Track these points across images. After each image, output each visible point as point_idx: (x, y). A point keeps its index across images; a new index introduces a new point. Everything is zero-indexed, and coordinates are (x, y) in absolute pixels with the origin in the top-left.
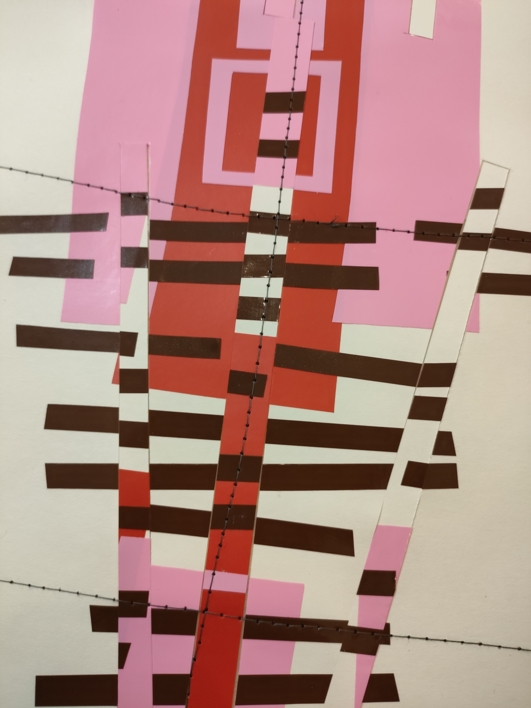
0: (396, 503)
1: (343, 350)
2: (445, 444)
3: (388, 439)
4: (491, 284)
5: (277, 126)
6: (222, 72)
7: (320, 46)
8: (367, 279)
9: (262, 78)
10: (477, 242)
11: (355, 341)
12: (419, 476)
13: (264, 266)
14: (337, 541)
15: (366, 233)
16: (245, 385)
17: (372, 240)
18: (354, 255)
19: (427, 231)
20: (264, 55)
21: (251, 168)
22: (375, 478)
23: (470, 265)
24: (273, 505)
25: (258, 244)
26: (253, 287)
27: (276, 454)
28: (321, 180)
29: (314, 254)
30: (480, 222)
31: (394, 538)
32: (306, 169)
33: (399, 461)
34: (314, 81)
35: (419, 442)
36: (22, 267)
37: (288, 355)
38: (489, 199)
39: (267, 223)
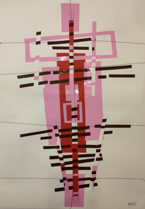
0: (95, 163)
1: (87, 144)
2: (101, 155)
3: (94, 155)
4: (106, 133)
5: (74, 113)
6: (65, 105)
7: (78, 100)
8: (89, 134)
9: (71, 106)
10: (103, 127)
11: (88, 143)
12: (98, 159)
13: (75, 134)
14: (89, 168)
15: (88, 127)
16: (75, 151)
17: (89, 128)
18: (87, 131)
19: (97, 126)
20: (70, 102)
21: (71, 120)
22: (92, 160)
23: (103, 130)
24: (80, 165)
25: (74, 131)
26: (74, 137)
27: (80, 159)
28: (81, 121)
29: (81, 132)
30: (103, 124)
31: (95, 167)
32: (79, 119)
33: (95, 158)
34: (78, 105)
35: (97, 155)
36: (42, 138)
37: (80, 146)
38: (104, 121)
39: (74, 128)
